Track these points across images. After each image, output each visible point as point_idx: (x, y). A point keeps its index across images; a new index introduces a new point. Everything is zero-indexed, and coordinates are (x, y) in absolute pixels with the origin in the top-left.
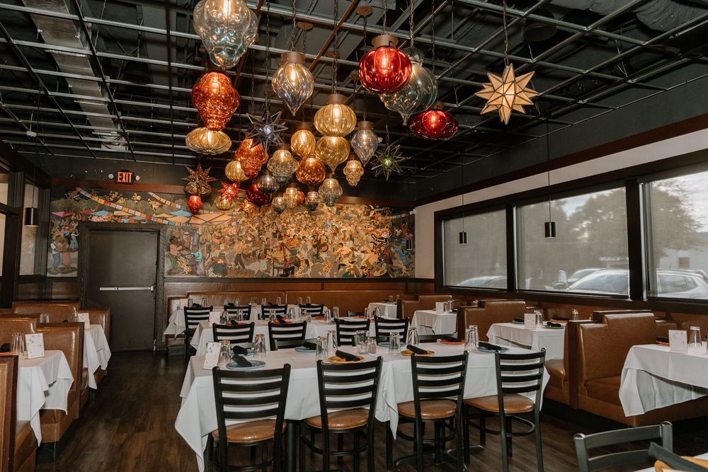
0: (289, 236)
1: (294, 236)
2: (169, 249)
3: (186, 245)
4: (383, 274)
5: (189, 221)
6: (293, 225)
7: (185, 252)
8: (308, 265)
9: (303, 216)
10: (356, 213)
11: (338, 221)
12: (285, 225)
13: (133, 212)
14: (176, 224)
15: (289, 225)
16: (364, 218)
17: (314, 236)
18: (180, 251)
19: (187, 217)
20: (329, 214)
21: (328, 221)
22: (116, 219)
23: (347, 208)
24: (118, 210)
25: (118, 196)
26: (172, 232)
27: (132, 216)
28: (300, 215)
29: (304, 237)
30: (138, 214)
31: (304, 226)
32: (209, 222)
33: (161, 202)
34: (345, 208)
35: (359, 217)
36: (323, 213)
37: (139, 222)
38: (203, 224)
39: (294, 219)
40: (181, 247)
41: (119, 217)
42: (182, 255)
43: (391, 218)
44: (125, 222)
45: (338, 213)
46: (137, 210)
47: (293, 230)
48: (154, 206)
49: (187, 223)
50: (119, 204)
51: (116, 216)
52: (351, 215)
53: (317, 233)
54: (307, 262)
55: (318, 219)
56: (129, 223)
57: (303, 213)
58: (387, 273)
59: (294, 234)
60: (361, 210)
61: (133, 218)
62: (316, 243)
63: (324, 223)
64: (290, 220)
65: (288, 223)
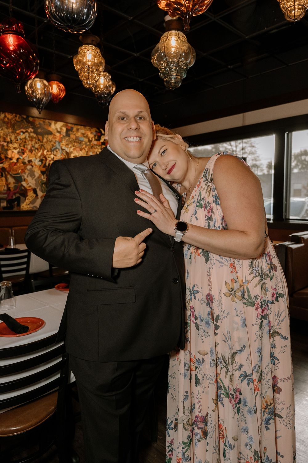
0: (11, 159)
1: (18, 159)
6: (16, 145)
8: (37, 195)
9: (27, 134)
10: (87, 137)
11: (67, 145)
12: (5, 144)
15: (10, 145)
16: (96, 143)
17: (41, 161)
20: (58, 134)
21: (57, 143)
23: (78, 130)
28: (24, 133)
29: (30, 161)
31: (29, 147)
34: (75, 129)
35: (90, 141)
36: (50, 133)
39: (16, 137)
45: (68, 135)
47: (16, 151)
52: (82, 139)
53: (45, 157)
54: (35, 191)
55: (45, 140)
57: (27, 131)
59: (17, 156)
60: (92, 133)
62: (44, 169)
63: (53, 145)
64: (11, 139)
65: (8, 142)
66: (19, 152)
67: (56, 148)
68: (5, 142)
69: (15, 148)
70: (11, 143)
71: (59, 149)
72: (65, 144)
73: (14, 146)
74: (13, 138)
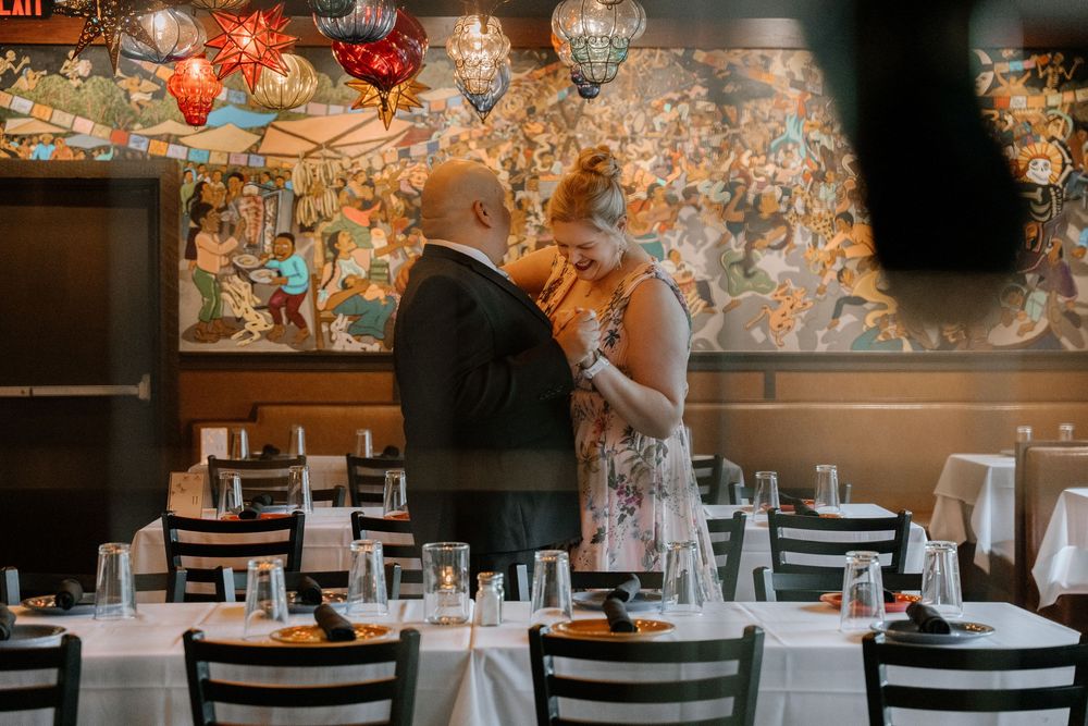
0: (630, 190)
1: (651, 189)
2: (192, 254)
3: (249, 234)
4: (1029, 336)
5: (257, 145)
6: (648, 146)
7: (249, 261)
8: (710, 304)
9: (684, 108)
11: (831, 125)
13: (63, 119)
14: (215, 160)
15: (630, 147)
17: (730, 187)
18: (229, 255)
19: (250, 130)
20: (795, 94)
21: (790, 124)
22: (14, 145)
24: (17, 115)
25: (16, 63)
26: (200, 186)
27: (65, 136)
28: (674, 104)
29: (690, 193)
30: (83, 125)
31: (690, 148)
32: (328, 145)
33: (156, 80)
36: (768, 93)
37: (89, 153)
38: (307, 155)
39: (648, 122)
40: (232, 243)
41: (22, 139)
42: (240, 272)
43: (1068, 97)
44: (43, 157)
46: (78, 111)
47: (646, 165)
48: (136, 97)
49: (250, 152)
50: (21, 94)
51: (10, 138)
53: (744, 174)
54: (704, 290)
55: (746, 118)
56: (54, 163)
57: (685, 98)
58: (1048, 330)
59: (649, 179)
61: (70, 141)
62: (739, 216)
63: (775, 132)
64: (632, 127)
65: (624, 140)
66: (656, 167)
67: (787, 141)
68: (615, 139)
69: (644, 156)
70: (633, 140)
71: (796, 144)
72: (819, 123)
73: (641, 150)
74: (639, 124)
